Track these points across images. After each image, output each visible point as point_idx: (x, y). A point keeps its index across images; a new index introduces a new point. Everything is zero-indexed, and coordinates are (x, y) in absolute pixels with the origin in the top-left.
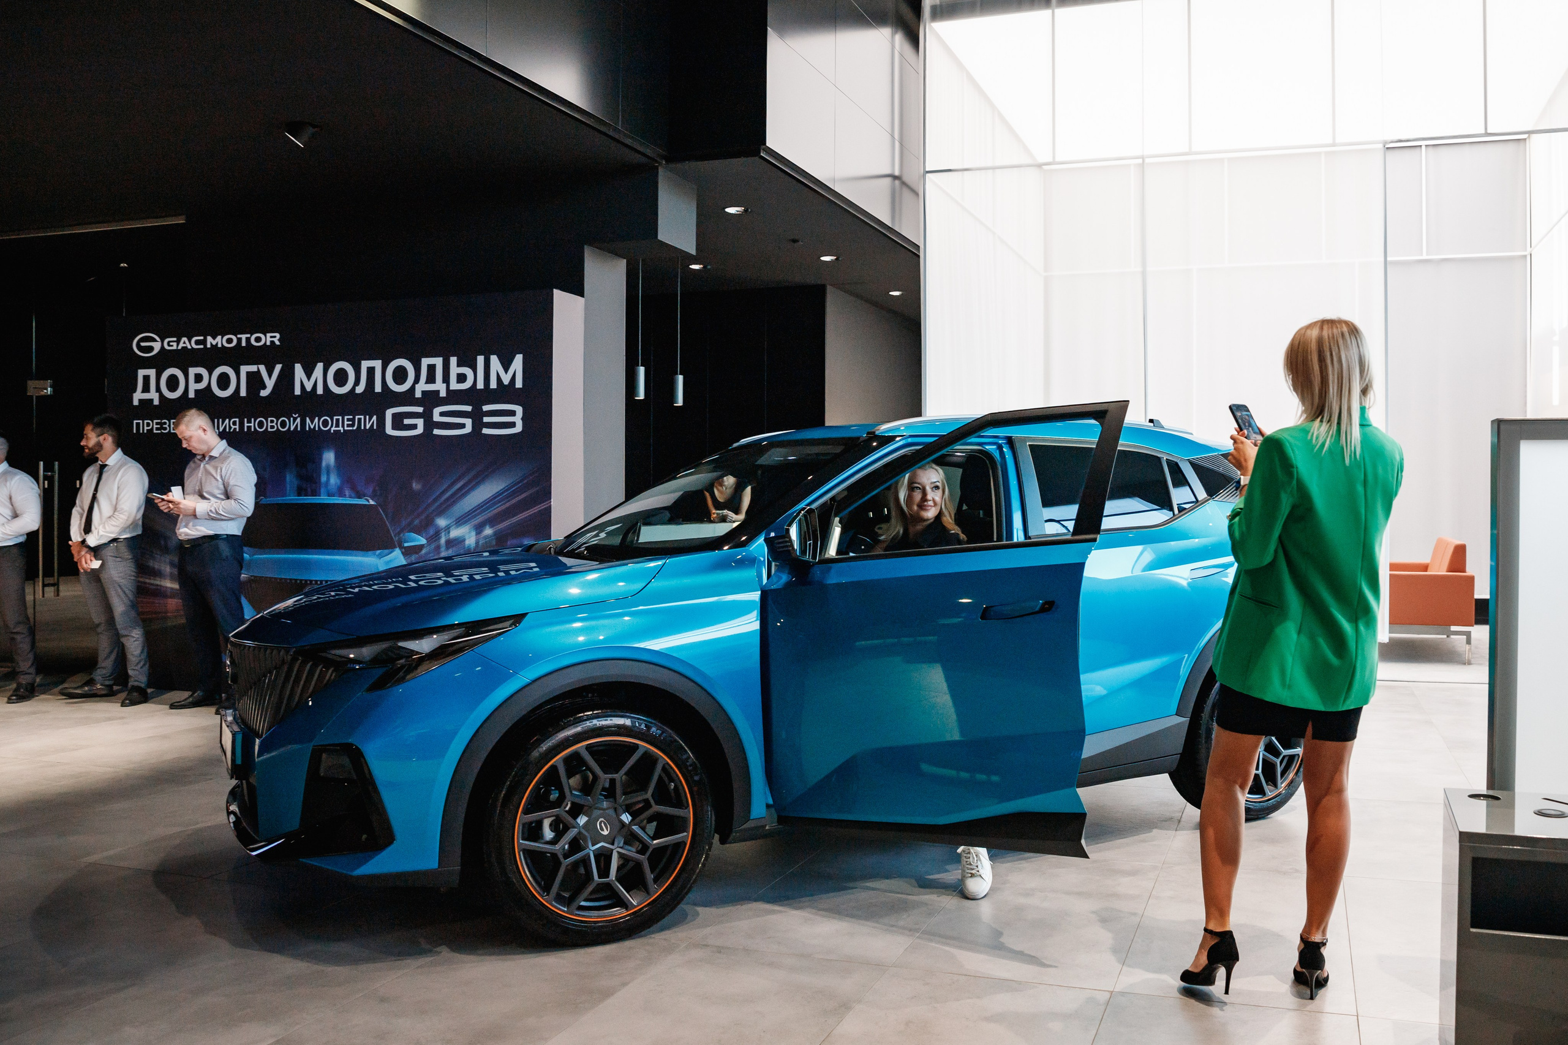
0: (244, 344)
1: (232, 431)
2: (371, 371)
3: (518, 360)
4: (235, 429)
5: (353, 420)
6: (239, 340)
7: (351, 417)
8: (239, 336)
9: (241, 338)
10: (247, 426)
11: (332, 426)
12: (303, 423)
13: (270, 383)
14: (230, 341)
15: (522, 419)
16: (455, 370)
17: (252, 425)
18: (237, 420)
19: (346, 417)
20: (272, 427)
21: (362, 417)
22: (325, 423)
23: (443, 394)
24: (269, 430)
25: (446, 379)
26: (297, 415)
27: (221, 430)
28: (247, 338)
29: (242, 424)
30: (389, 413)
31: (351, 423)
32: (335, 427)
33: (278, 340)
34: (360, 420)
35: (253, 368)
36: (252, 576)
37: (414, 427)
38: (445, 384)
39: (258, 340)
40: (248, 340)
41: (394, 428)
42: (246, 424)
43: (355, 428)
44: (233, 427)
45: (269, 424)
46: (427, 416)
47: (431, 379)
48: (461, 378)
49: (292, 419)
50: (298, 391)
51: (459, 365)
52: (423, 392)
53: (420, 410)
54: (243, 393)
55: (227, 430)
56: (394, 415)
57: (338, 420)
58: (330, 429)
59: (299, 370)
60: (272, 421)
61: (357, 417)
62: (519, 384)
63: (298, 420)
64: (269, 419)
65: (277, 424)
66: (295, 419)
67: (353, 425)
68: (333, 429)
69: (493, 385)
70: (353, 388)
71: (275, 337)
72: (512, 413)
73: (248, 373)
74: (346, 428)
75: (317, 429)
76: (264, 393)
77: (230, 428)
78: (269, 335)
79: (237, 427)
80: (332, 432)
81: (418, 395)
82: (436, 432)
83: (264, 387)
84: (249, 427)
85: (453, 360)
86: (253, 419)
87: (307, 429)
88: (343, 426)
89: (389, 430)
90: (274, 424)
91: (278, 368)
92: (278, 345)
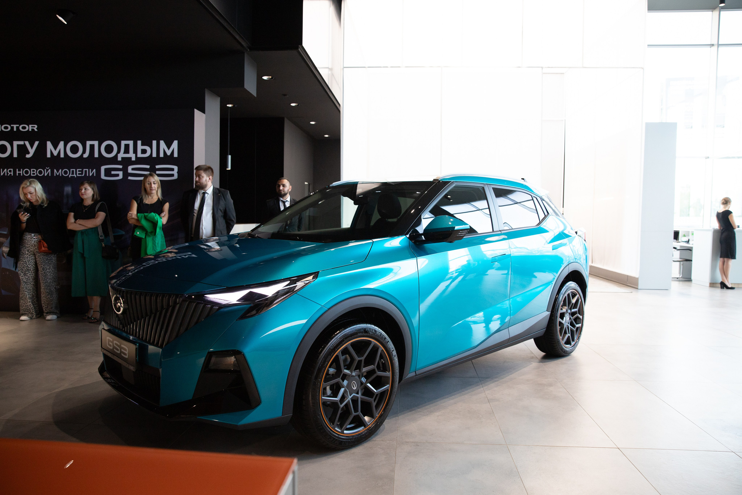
0: (15, 129)
1: (9, 175)
2: (92, 147)
3: (175, 143)
4: (11, 174)
5: (82, 171)
6: (12, 128)
7: (81, 170)
8: (12, 125)
9: (13, 127)
10: (18, 173)
11: (69, 174)
12: (52, 172)
13: (32, 152)
14: (6, 128)
15: (178, 172)
16: (140, 147)
17: (21, 172)
18: (12, 169)
19: (78, 170)
20: (34, 174)
21: (87, 170)
22: (66, 173)
23: (134, 159)
24: (32, 175)
25: (135, 151)
26: (49, 168)
27: (2, 174)
28: (17, 127)
29: (15, 172)
30: (103, 168)
31: (80, 172)
32: (72, 174)
33: (37, 129)
34: (86, 171)
35: (21, 143)
37: (117, 175)
38: (134, 155)
39: (24, 128)
40: (18, 128)
41: (106, 175)
42: (18, 172)
43: (83, 175)
44: (10, 173)
45: (32, 172)
46: (125, 170)
47: (127, 151)
48: (144, 151)
49: (45, 170)
50: (49, 155)
51: (142, 145)
52: (122, 158)
53: (121, 167)
54: (15, 155)
55: (6, 175)
56: (106, 170)
57: (73, 171)
58: (68, 176)
59: (49, 145)
61: (84, 170)
62: (176, 155)
63: (50, 170)
64: (32, 170)
65: (36, 172)
66: (47, 170)
67: (82, 174)
68: (70, 176)
69: (162, 155)
70: (82, 155)
71: (34, 127)
72: (172, 170)
73: (18, 146)
74: (78, 175)
75: (61, 175)
76: (28, 156)
77: (7, 173)
78: (30, 126)
79: (12, 173)
80: (70, 177)
81: (119, 159)
82: (130, 178)
83: (29, 153)
84: (20, 174)
85: (139, 143)
86: (22, 170)
87: (55, 175)
88: (76, 174)
89: (103, 177)
90: (35, 172)
91: (37, 143)
92: (36, 131)
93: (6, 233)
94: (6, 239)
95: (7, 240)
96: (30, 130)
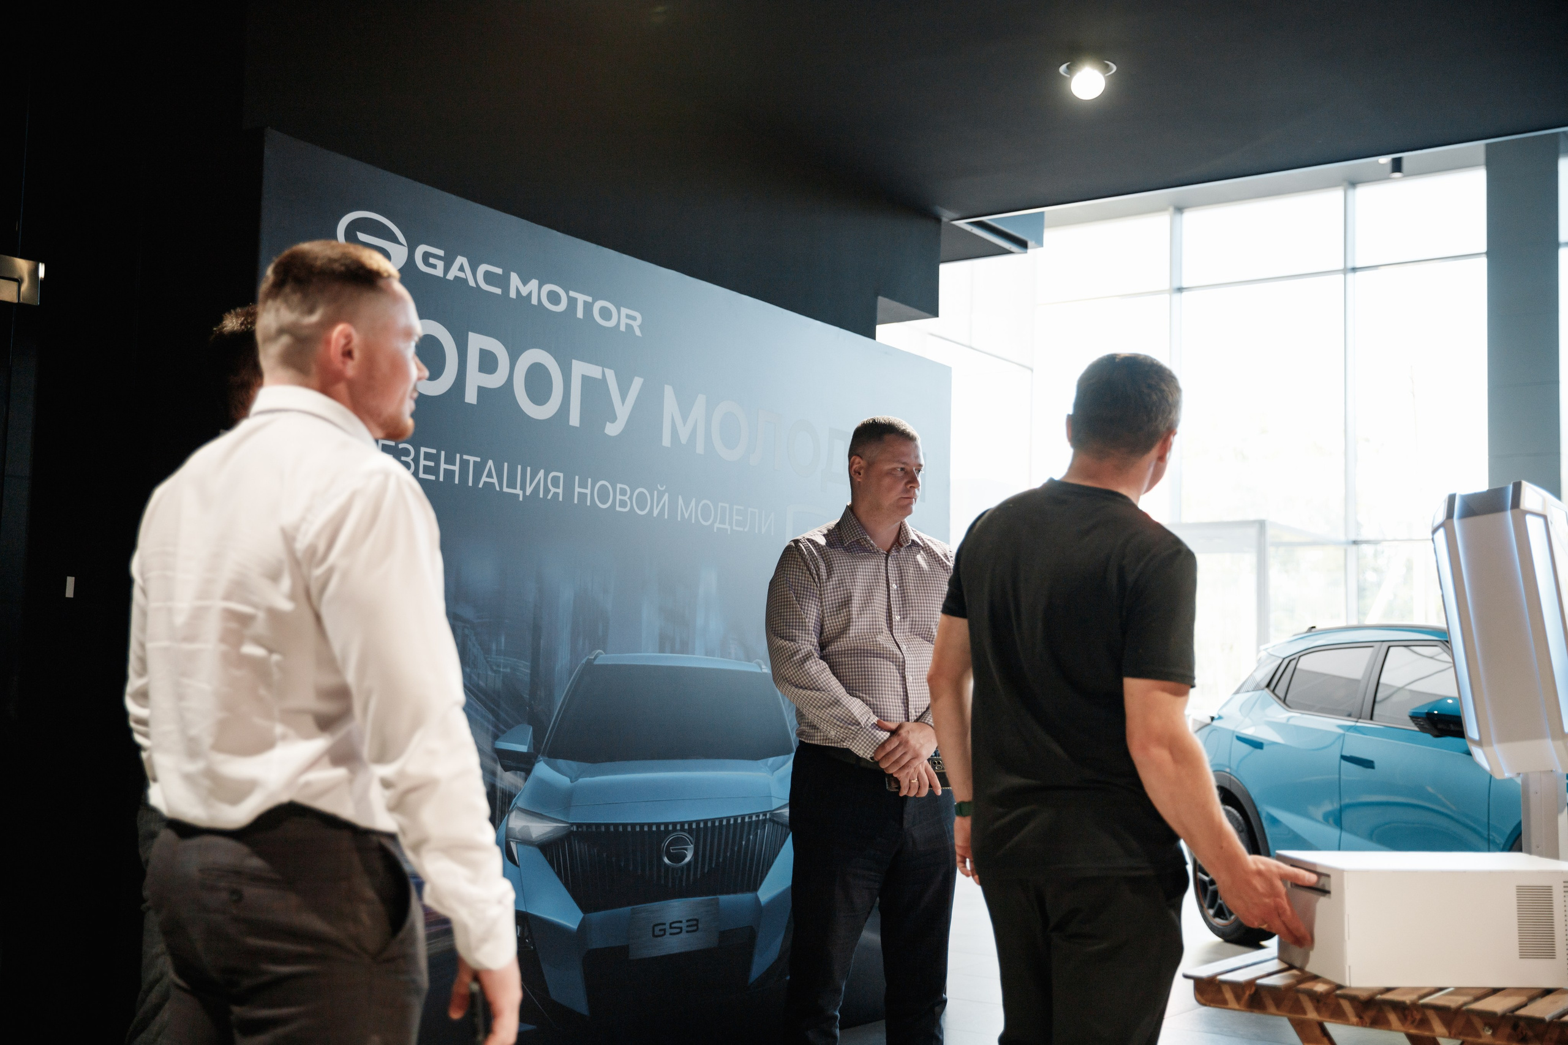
0: (580, 314)
1: (549, 497)
4: (556, 494)
5: (744, 514)
6: (573, 303)
7: (742, 508)
8: (571, 293)
9: (575, 301)
10: (579, 493)
11: (715, 520)
12: (674, 505)
13: (623, 411)
14: (554, 298)
17: (588, 491)
18: (561, 475)
19: (735, 507)
20: (623, 503)
21: (756, 511)
22: (706, 512)
27: (529, 491)
28: (583, 306)
32: (720, 522)
33: (639, 326)
34: (753, 515)
35: (595, 371)
36: (572, 824)
39: (605, 314)
42: (577, 490)
43: (746, 530)
44: (553, 490)
45: (618, 497)
49: (655, 493)
50: (666, 440)
54: (574, 420)
57: (723, 510)
58: (713, 524)
59: (668, 398)
60: (623, 492)
61: (750, 510)
63: (667, 497)
64: (619, 486)
65: (631, 498)
66: (661, 495)
67: (744, 524)
68: (717, 525)
71: (635, 318)
73: (585, 381)
74: (734, 528)
75: (693, 521)
76: (611, 428)
77: (547, 491)
78: (624, 311)
79: (560, 491)
80: (716, 530)
83: (613, 415)
84: (582, 496)
86: (590, 479)
87: (679, 519)
88: (730, 523)
90: (626, 498)
91: (637, 383)
92: (638, 336)
93: (523, 748)
94: (523, 774)
95: (526, 779)
96: (623, 328)
